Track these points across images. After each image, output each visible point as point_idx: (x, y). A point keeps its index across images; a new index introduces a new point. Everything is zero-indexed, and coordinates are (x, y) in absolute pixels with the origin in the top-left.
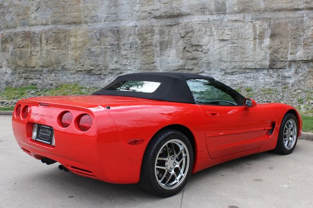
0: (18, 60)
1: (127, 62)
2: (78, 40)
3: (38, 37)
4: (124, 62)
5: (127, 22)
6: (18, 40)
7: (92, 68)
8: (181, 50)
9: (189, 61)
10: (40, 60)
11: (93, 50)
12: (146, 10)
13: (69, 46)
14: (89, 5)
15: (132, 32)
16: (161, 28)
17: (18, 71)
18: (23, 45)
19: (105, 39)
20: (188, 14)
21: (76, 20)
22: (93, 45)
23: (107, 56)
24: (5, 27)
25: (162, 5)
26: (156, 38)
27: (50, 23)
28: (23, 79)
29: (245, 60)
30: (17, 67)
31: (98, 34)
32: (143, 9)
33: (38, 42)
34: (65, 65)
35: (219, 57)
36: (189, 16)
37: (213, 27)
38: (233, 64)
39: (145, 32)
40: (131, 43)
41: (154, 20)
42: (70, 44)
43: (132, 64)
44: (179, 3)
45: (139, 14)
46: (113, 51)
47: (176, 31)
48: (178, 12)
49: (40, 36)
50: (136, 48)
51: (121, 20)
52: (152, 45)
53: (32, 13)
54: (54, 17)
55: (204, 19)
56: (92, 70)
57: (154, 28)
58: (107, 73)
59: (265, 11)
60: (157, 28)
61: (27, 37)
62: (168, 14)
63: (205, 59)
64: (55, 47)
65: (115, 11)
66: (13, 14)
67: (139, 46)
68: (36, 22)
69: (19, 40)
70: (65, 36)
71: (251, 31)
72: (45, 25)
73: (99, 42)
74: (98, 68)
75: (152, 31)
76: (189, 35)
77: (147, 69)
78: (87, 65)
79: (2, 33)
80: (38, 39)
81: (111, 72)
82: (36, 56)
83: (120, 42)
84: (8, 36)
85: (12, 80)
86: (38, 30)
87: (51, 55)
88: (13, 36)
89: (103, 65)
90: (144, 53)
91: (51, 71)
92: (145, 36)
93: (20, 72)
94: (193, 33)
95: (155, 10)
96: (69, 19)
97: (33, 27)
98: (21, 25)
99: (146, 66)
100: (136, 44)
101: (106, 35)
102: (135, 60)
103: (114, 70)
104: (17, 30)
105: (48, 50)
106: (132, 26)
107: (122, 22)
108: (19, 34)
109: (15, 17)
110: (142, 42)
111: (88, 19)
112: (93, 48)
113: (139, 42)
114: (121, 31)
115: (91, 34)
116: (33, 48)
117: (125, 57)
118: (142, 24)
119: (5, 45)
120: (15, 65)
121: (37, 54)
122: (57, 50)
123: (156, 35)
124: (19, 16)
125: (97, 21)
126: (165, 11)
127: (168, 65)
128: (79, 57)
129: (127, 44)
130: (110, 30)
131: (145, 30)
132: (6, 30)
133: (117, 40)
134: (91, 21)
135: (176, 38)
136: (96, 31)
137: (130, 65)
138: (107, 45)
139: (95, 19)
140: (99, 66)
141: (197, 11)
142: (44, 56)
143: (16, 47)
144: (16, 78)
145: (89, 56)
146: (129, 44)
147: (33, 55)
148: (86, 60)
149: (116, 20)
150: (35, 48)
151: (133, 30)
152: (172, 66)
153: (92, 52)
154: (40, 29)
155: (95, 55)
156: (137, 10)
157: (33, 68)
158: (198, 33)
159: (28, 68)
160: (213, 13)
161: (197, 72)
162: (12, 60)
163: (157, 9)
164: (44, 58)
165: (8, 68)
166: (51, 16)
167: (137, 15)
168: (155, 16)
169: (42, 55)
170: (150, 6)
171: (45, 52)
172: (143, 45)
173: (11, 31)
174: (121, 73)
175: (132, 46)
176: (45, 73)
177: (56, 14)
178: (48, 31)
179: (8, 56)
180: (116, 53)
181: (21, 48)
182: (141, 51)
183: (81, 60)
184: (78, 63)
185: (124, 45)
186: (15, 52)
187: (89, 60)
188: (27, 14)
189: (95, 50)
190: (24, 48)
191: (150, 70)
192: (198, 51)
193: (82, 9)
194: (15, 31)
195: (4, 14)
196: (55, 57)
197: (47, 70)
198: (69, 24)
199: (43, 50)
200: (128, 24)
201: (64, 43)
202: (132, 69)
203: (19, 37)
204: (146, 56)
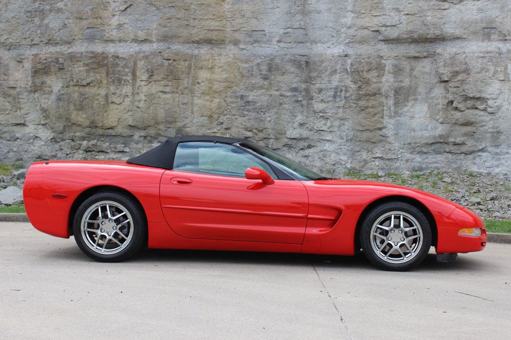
0: (75, 113)
1: (326, 125)
2: (216, 76)
3: (125, 66)
4: (320, 124)
5: (325, 46)
6: (77, 70)
7: (249, 134)
8: (440, 107)
9: (457, 128)
10: (130, 113)
11: (250, 98)
12: (368, 25)
13: (196, 87)
14: (245, 7)
15: (338, 67)
16: (396, 62)
17: (68, 135)
18: (89, 80)
19: (280, 78)
20: (458, 38)
21: (213, 36)
22: (253, 88)
23: (284, 112)
24: (45, 40)
25: (404, 16)
26: (388, 81)
27: (154, 40)
28: (81, 152)
30: (70, 124)
31: (264, 68)
32: (360, 22)
33: (127, 75)
34: (184, 126)
36: (458, 42)
39: (366, 68)
40: (336, 88)
41: (384, 49)
42: (198, 83)
43: (336, 129)
44: (439, 16)
45: (352, 32)
46: (297, 101)
47: (427, 69)
48: (438, 32)
49: (132, 64)
50: (346, 98)
51: (314, 42)
52: (380, 94)
53: (114, 16)
54: (164, 27)
55: (489, 49)
57: (383, 61)
58: (279, 145)
60: (389, 61)
61: (98, 64)
62: (416, 36)
63: (490, 124)
64: (168, 89)
65: (302, 23)
66: (67, 14)
67: (351, 95)
68: (122, 35)
69: (79, 70)
70: (189, 67)
72: (142, 41)
73: (266, 83)
74: (261, 135)
75: (380, 68)
76: (459, 78)
77: (368, 141)
78: (238, 127)
79: (34, 53)
80: (127, 70)
81: (289, 143)
82: (119, 106)
83: (312, 86)
84: (51, 60)
85: (53, 154)
86: (126, 51)
87: (157, 104)
88: (65, 60)
89: (273, 129)
90: (363, 110)
91: (151, 137)
92: (365, 77)
93: (76, 136)
94: (469, 74)
95: (387, 26)
96: (197, 33)
97: (113, 45)
98: (86, 39)
99: (365, 135)
100: (345, 90)
101: (284, 71)
102: (342, 122)
103: (295, 141)
104: (75, 48)
105: (152, 94)
106: (336, 55)
107: (314, 46)
108: (81, 57)
109: (71, 21)
110: (360, 87)
111: (241, 35)
112: (251, 94)
113: (352, 86)
114: (315, 63)
115: (247, 65)
116: (112, 88)
117: (321, 114)
118: (359, 52)
119: (41, 79)
120: (66, 121)
121: (124, 100)
122: (171, 95)
123: (387, 75)
124: (81, 21)
125: (262, 41)
126: (409, 29)
127: (413, 134)
128: (217, 111)
129: (327, 89)
130: (291, 60)
131: (365, 64)
132: (47, 47)
133: (306, 82)
134: (247, 39)
135: (425, 83)
136: (259, 61)
137: (331, 132)
138: (283, 89)
139: (256, 37)
140: (264, 132)
141: (475, 33)
142: (141, 105)
143: (71, 83)
144: (62, 150)
145: (243, 110)
146: (333, 90)
147: (113, 103)
148: (236, 119)
149: (303, 41)
150: (118, 88)
151: (340, 62)
152: (422, 137)
153: (248, 102)
154: (131, 50)
155: (256, 109)
156: (348, 25)
157: (108, 129)
158: (478, 76)
159: (98, 129)
160: (507, 38)
161: (472, 149)
162: (57, 110)
163: (393, 24)
164: (139, 110)
165: (40, 126)
166: (157, 25)
167: (349, 34)
168: (387, 39)
169: (137, 104)
170: (376, 18)
171: (144, 98)
172: (361, 92)
173: (58, 50)
174: (309, 147)
175: (338, 94)
176: (138, 141)
177: (169, 21)
178: (152, 55)
179: (49, 102)
180: (302, 106)
181: (83, 86)
182: (355, 105)
183: (222, 117)
184: (216, 122)
185: (320, 91)
186: (67, 94)
187: (242, 118)
188: (101, 18)
189: (255, 98)
190: (91, 88)
191: (373, 143)
192: (477, 108)
193: (229, 15)
194: (70, 51)
195: (43, 14)
196: (165, 108)
197: (142, 134)
198: (198, 42)
199: (138, 93)
200: (328, 50)
201: (186, 81)
202: (335, 139)
203: (81, 63)
204: (366, 116)
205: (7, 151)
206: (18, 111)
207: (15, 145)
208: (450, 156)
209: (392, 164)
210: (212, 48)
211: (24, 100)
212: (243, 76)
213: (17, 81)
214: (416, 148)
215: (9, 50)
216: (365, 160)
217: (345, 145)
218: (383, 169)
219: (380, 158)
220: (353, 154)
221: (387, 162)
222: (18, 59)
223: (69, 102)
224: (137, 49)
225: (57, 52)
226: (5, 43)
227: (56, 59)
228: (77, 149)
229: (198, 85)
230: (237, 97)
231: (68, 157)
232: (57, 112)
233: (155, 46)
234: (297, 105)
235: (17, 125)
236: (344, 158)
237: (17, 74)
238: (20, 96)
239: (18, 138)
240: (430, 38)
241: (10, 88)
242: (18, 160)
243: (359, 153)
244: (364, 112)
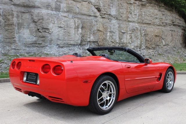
8: (34, 31)
9: (40, 38)
16: (17, 13)
20: (39, 7)
26: (15, 20)
29: (70, 40)
35: (58, 37)
36: (39, 9)
37: (55, 19)
38: (64, 41)
39: (8, 15)
41: (13, 8)
47: (28, 17)
48: (33, 4)
52: (13, 25)
55: (49, 12)
57: (13, 12)
59: (78, 14)
60: (15, 12)
62: (25, 4)
63: (50, 37)
67: (3, 24)
71: (73, 23)
75: (12, 15)
76: (40, 21)
77: (9, 42)
90: (7, 30)
92: (8, 18)
94: (43, 20)
99: (8, 40)
110: (5, 21)
113: (3, 21)
118: (4, 7)
123: (15, 18)
126: (23, 2)
127: (26, 40)
131: (7, 13)
135: (27, 22)
141: (44, 6)
152: (29, 41)
158: (47, 21)
160: (53, 9)
161: (43, 46)
168: (15, 4)
172: (6, 24)
182: (4, 28)
191: (11, 43)
192: (46, 32)
204: (8, 33)
208: (37, 48)
209: (19, 51)
214: (26, 45)
216: (8, 50)
219: (14, 49)
220: (4, 47)
221: (17, 51)
240: (30, 6)
243: (6, 47)
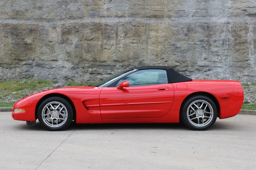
0: (85, 54)
1: (218, 59)
2: (159, 34)
3: (112, 30)
4: (215, 58)
5: (217, 18)
6: (86, 32)
7: (178, 64)
10: (115, 54)
11: (178, 46)
12: (240, 7)
13: (149, 40)
15: (225, 29)
16: (254, 26)
17: (81, 65)
18: (92, 37)
19: (194, 35)
21: (158, 13)
22: (179, 40)
23: (196, 52)
24: (68, 17)
26: (250, 36)
27: (127, 16)
28: (88, 74)
30: (82, 60)
31: (185, 30)
32: (235, 6)
33: (113, 34)
34: (143, 60)
39: (239, 29)
40: (224, 40)
41: (248, 19)
42: (150, 38)
43: (223, 61)
45: (231, 10)
46: (203, 47)
49: (116, 29)
50: (229, 45)
51: (211, 16)
52: (247, 42)
53: (105, 4)
54: (132, 9)
56: (176, 66)
57: (248, 26)
58: (194, 70)
60: (251, 25)
61: (97, 28)
64: (135, 41)
65: (205, 6)
66: (80, 3)
67: (232, 43)
68: (109, 14)
69: (87, 32)
70: (146, 30)
72: (120, 17)
73: (187, 37)
74: (184, 64)
75: (246, 29)
77: (240, 67)
78: (172, 60)
79: (63, 23)
80: (113, 32)
81: (199, 68)
82: (109, 50)
83: (211, 39)
84: (72, 27)
85: (73, 75)
86: (112, 22)
87: (129, 49)
88: (79, 27)
89: (191, 61)
90: (237, 51)
91: (125, 66)
92: (239, 34)
93: (85, 66)
95: (250, 7)
96: (149, 12)
97: (105, 19)
98: (90, 16)
99: (239, 64)
100: (228, 41)
101: (196, 31)
102: (227, 57)
103: (202, 67)
104: (85, 21)
105: (127, 44)
106: (223, 22)
107: (211, 18)
108: (88, 25)
109: (82, 7)
110: (236, 39)
111: (173, 13)
112: (178, 43)
113: (232, 39)
114: (212, 27)
115: (176, 29)
116: (105, 41)
117: (216, 53)
118: (235, 21)
119: (67, 37)
120: (80, 58)
121: (111, 47)
122: (136, 44)
123: (250, 32)
124: (87, 6)
125: (184, 16)
128: (160, 52)
129: (218, 40)
130: (200, 25)
131: (239, 27)
132: (69, 20)
133: (207, 37)
134: (176, 15)
136: (182, 26)
137: (221, 62)
138: (196, 41)
139: (180, 14)
140: (186, 63)
142: (121, 49)
143: (83, 39)
144: (78, 73)
145: (174, 52)
146: (222, 40)
147: (105, 49)
148: (171, 56)
149: (205, 16)
150: (108, 41)
151: (225, 26)
153: (177, 47)
154: (114, 21)
155: (181, 51)
156: (229, 7)
157: (103, 62)
159: (97, 62)
162: (75, 53)
163: (253, 6)
164: (120, 52)
165: (65, 61)
166: (128, 8)
167: (230, 12)
168: (250, 14)
169: (118, 49)
170: (244, 3)
171: (122, 46)
172: (236, 42)
173: (75, 22)
174: (209, 70)
175: (225, 43)
176: (118, 68)
177: (134, 6)
178: (126, 23)
179: (71, 49)
180: (206, 49)
181: (89, 40)
182: (233, 48)
183: (163, 55)
184: (160, 58)
185: (215, 42)
186: (81, 44)
187: (174, 56)
188: (98, 5)
189: (181, 45)
190: (93, 41)
191: (243, 68)
193: (166, 3)
194: (82, 22)
195: (67, 3)
196: (133, 51)
197: (121, 65)
198: (149, 17)
199: (119, 44)
200: (218, 20)
201: (144, 37)
202: (223, 66)
203: (88, 29)
204: (239, 54)
205: (48, 74)
206: (54, 54)
207: (52, 71)
209: (253, 78)
210: (157, 20)
211: (57, 48)
212: (174, 34)
213: (53, 38)
215: (48, 22)
216: (239, 77)
217: (228, 69)
218: (249, 81)
219: (247, 75)
220: (233, 73)
221: (251, 78)
222: (53, 27)
223: (82, 48)
224: (118, 21)
225: (75, 23)
226: (46, 18)
227: (74, 26)
228: (86, 73)
229: (150, 39)
230: (171, 45)
231: (81, 77)
232: (75, 54)
233: (127, 19)
234: (203, 48)
235: (53, 60)
236: (228, 76)
237: (52, 34)
238: (55, 46)
239: (53, 67)
241: (49, 41)
242: (54, 79)
243: (236, 73)
244: (238, 52)
